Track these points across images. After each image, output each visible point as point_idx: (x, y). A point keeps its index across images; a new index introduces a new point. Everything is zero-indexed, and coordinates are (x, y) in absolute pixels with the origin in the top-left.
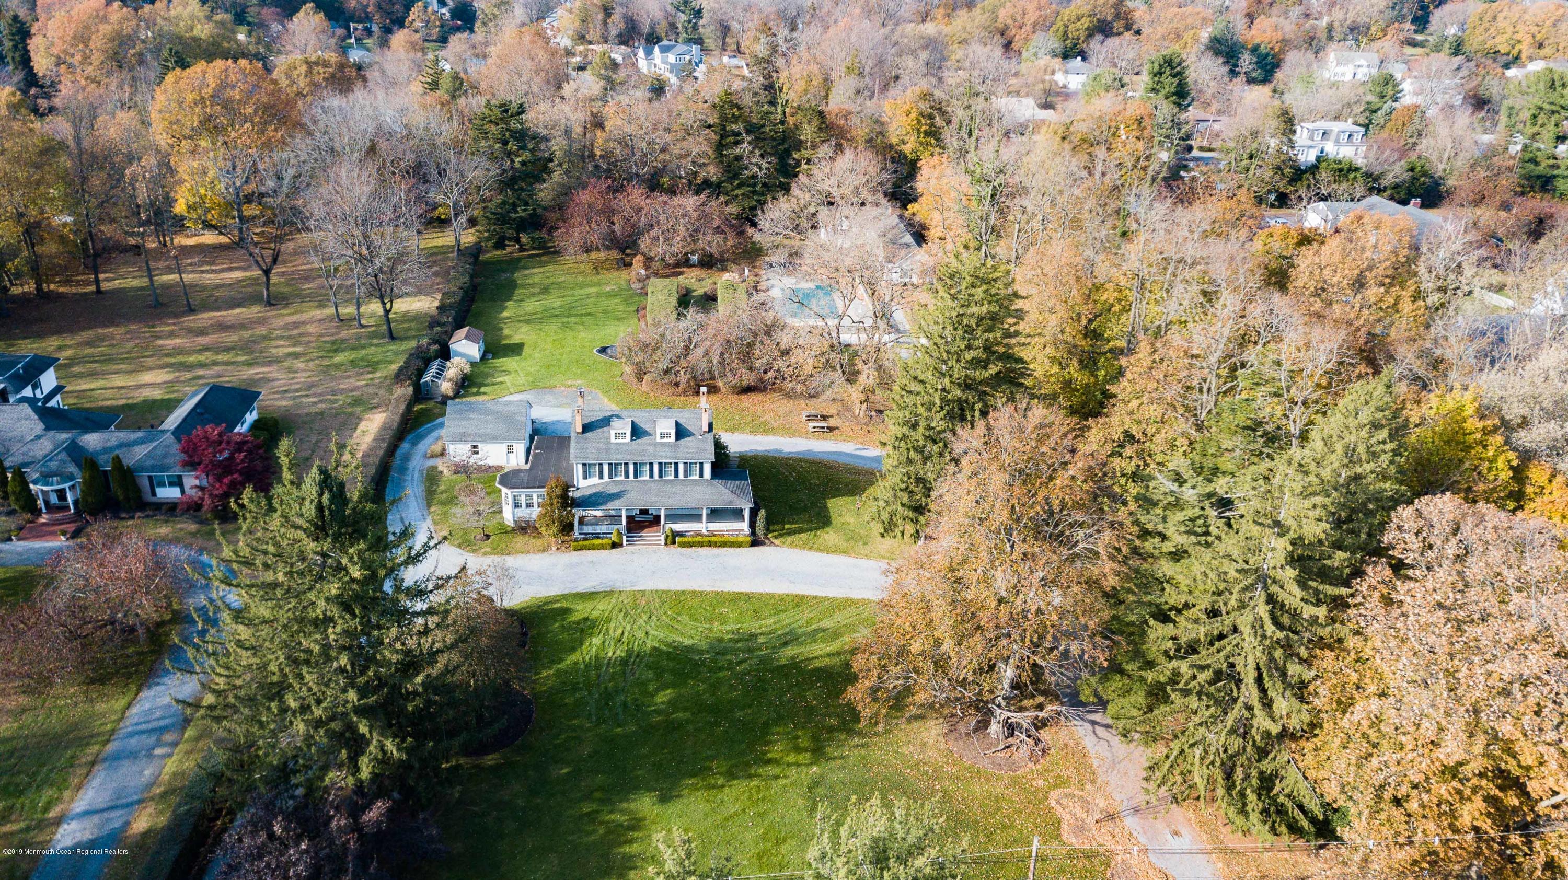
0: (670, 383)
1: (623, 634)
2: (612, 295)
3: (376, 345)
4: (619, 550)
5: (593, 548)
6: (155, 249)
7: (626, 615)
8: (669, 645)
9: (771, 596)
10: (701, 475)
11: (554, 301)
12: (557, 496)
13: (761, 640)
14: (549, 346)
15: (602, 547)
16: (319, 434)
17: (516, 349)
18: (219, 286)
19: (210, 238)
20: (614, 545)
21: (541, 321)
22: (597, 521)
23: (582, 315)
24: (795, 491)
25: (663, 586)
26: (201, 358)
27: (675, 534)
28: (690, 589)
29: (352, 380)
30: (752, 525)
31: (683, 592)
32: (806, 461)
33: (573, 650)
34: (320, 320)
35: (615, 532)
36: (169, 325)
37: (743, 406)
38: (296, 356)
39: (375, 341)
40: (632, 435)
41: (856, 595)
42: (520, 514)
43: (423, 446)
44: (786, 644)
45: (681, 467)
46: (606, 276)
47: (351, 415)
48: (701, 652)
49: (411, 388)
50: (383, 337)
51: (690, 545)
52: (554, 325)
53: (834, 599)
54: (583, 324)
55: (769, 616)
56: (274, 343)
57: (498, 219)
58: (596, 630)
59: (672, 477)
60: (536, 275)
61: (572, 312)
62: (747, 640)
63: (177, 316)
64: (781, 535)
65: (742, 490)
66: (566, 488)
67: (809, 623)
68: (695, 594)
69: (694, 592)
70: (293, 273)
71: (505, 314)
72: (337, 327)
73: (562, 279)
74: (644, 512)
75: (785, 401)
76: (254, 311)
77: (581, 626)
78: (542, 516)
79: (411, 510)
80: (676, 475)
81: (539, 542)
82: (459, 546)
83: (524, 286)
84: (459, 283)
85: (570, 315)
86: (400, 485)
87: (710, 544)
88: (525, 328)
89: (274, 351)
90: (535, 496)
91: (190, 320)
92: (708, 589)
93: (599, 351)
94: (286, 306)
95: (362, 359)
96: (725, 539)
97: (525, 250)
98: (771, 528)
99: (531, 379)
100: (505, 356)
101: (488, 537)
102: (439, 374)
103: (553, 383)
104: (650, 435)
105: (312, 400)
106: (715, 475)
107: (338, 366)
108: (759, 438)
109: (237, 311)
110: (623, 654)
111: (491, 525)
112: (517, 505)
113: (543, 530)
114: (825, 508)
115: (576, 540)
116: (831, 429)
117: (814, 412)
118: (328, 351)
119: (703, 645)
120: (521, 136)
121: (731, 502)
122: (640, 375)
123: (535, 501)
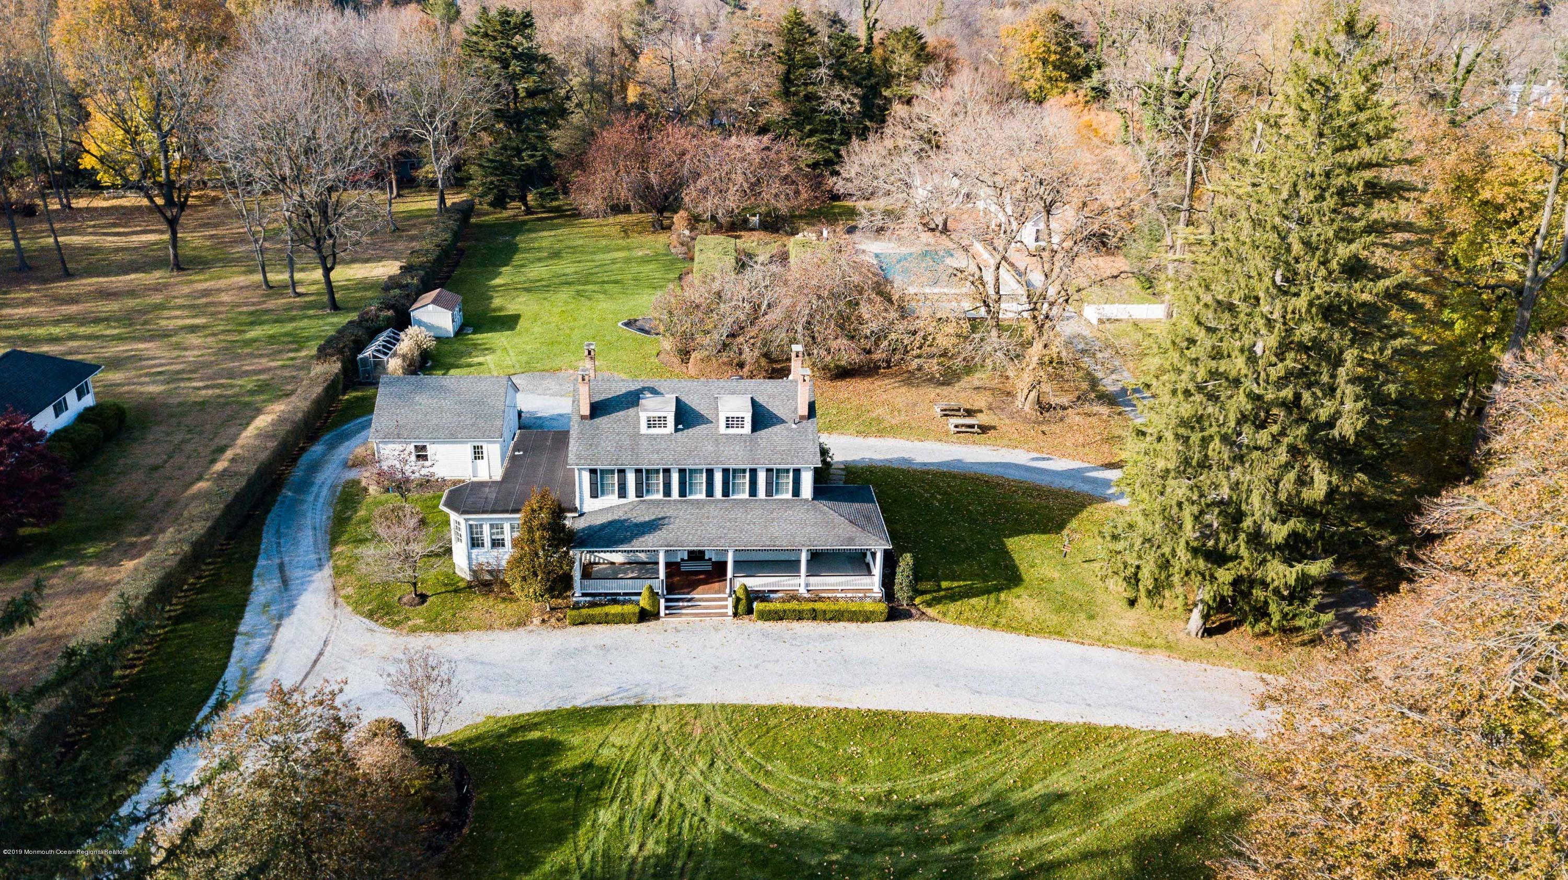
0: (730, 364)
1: (659, 800)
2: (645, 260)
3: (310, 317)
4: (652, 624)
5: (606, 620)
6: (56, 211)
7: (665, 758)
8: (754, 829)
9: (941, 720)
10: (796, 492)
11: (566, 267)
12: (542, 527)
13: (941, 818)
14: (556, 319)
15: (623, 619)
16: (189, 432)
17: (509, 322)
18: (118, 250)
19: (132, 200)
20: (645, 616)
21: (547, 288)
22: (614, 572)
23: (604, 282)
24: (946, 522)
25: (734, 696)
26: (56, 331)
27: (753, 596)
28: (786, 703)
29: (264, 360)
30: (888, 581)
31: (774, 710)
32: (954, 476)
33: (559, 837)
34: (242, 288)
35: (645, 592)
36: (29, 291)
37: (841, 396)
38: (193, 329)
39: (311, 312)
40: (678, 421)
41: (1104, 719)
42: (482, 559)
43: (345, 451)
44: (991, 828)
45: (762, 477)
46: (636, 239)
47: (247, 405)
48: (821, 847)
49: (339, 365)
50: (323, 308)
51: (778, 616)
52: (564, 295)
53: (1062, 729)
54: (605, 292)
55: (946, 764)
56: (166, 313)
57: (496, 168)
58: (606, 793)
59: (745, 495)
60: (546, 238)
61: (591, 278)
62: (910, 818)
63: (45, 281)
64: (937, 601)
65: (868, 518)
66: (559, 511)
67: (1026, 781)
68: (798, 714)
69: (793, 709)
70: (224, 236)
71: (498, 281)
72: (263, 295)
73: (581, 242)
74: (696, 556)
75: (904, 390)
76: (156, 276)
77: (578, 781)
78: (516, 562)
79: (301, 550)
80: (753, 492)
81: (510, 610)
82: (371, 615)
83: (528, 250)
84: (437, 240)
85: (587, 283)
86: (293, 511)
87: (814, 615)
88: (524, 298)
89: (163, 323)
90: (507, 527)
91: (63, 287)
92: (819, 704)
93: (626, 324)
94: (202, 271)
95: (286, 334)
96: (842, 605)
97: (532, 213)
98: (922, 586)
99: (524, 358)
100: (492, 329)
101: (423, 598)
102: (388, 348)
103: (557, 363)
104: (708, 421)
105: (195, 384)
106: (819, 493)
107: (248, 343)
108: (872, 441)
109: (133, 276)
110: (661, 850)
111: (431, 576)
112: (475, 543)
113: (516, 587)
114: (1005, 553)
115: (576, 606)
116: (984, 429)
117: (953, 404)
118: (240, 324)
119: (825, 829)
120: (530, 58)
121: (851, 540)
122: (685, 354)
123: (507, 536)
